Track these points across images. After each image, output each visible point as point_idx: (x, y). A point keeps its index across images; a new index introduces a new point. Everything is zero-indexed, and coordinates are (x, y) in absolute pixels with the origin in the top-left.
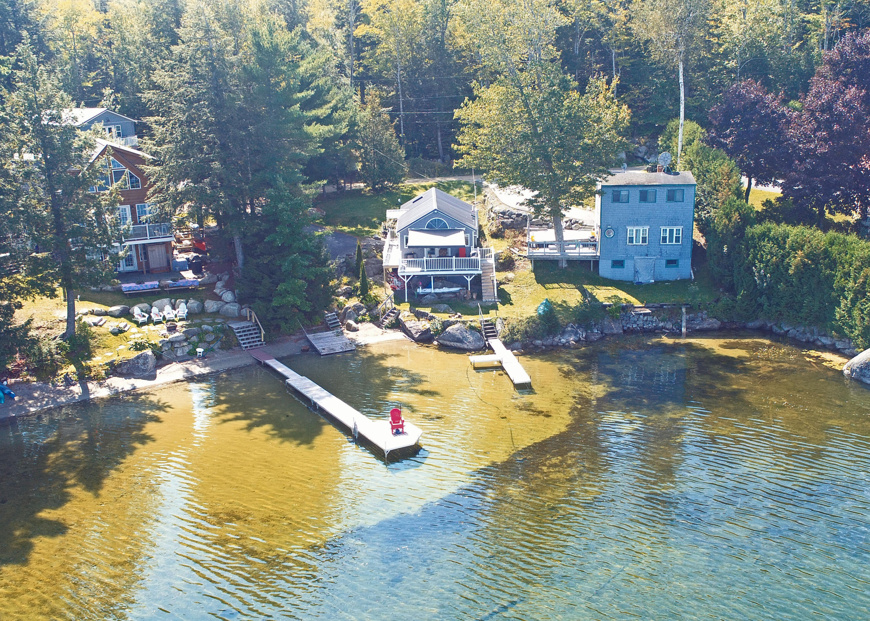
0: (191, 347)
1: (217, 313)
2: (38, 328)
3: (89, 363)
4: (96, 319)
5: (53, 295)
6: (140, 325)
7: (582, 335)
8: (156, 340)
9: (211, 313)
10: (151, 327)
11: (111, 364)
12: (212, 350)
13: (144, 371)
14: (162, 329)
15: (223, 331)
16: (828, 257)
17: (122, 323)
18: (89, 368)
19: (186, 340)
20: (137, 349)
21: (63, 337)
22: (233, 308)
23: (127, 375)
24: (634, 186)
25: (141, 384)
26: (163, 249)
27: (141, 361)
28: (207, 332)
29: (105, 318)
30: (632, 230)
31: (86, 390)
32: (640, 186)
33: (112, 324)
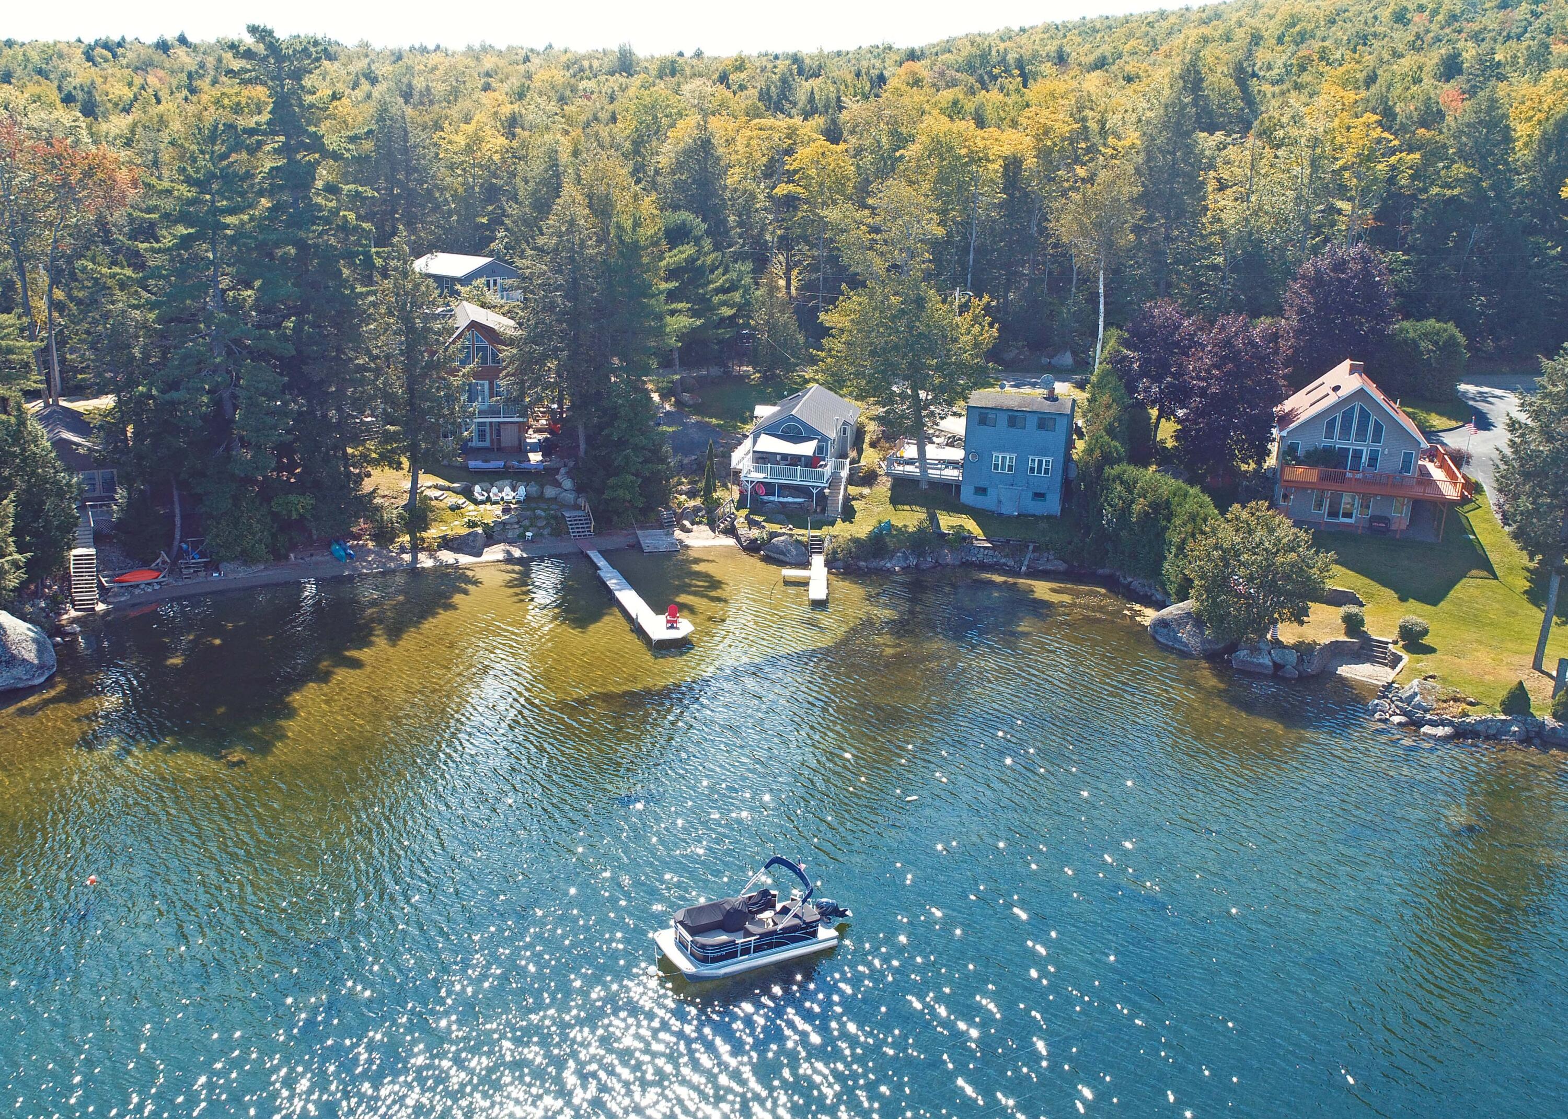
0: (521, 530)
1: (554, 499)
2: (384, 497)
3: (424, 534)
4: (438, 493)
5: (399, 467)
6: (476, 503)
7: (913, 561)
8: (489, 521)
9: (549, 499)
10: (488, 506)
11: (444, 538)
12: (542, 535)
13: (474, 548)
14: (498, 510)
15: (555, 517)
16: (1168, 508)
17: (461, 500)
18: (423, 540)
19: (518, 523)
20: (469, 527)
21: (404, 507)
22: (570, 497)
23: (456, 550)
24: (1001, 410)
25: (465, 559)
26: (516, 427)
27: (471, 538)
28: (539, 517)
29: (446, 493)
30: (998, 457)
31: (415, 559)
32: (1008, 410)
33: (454, 499)
